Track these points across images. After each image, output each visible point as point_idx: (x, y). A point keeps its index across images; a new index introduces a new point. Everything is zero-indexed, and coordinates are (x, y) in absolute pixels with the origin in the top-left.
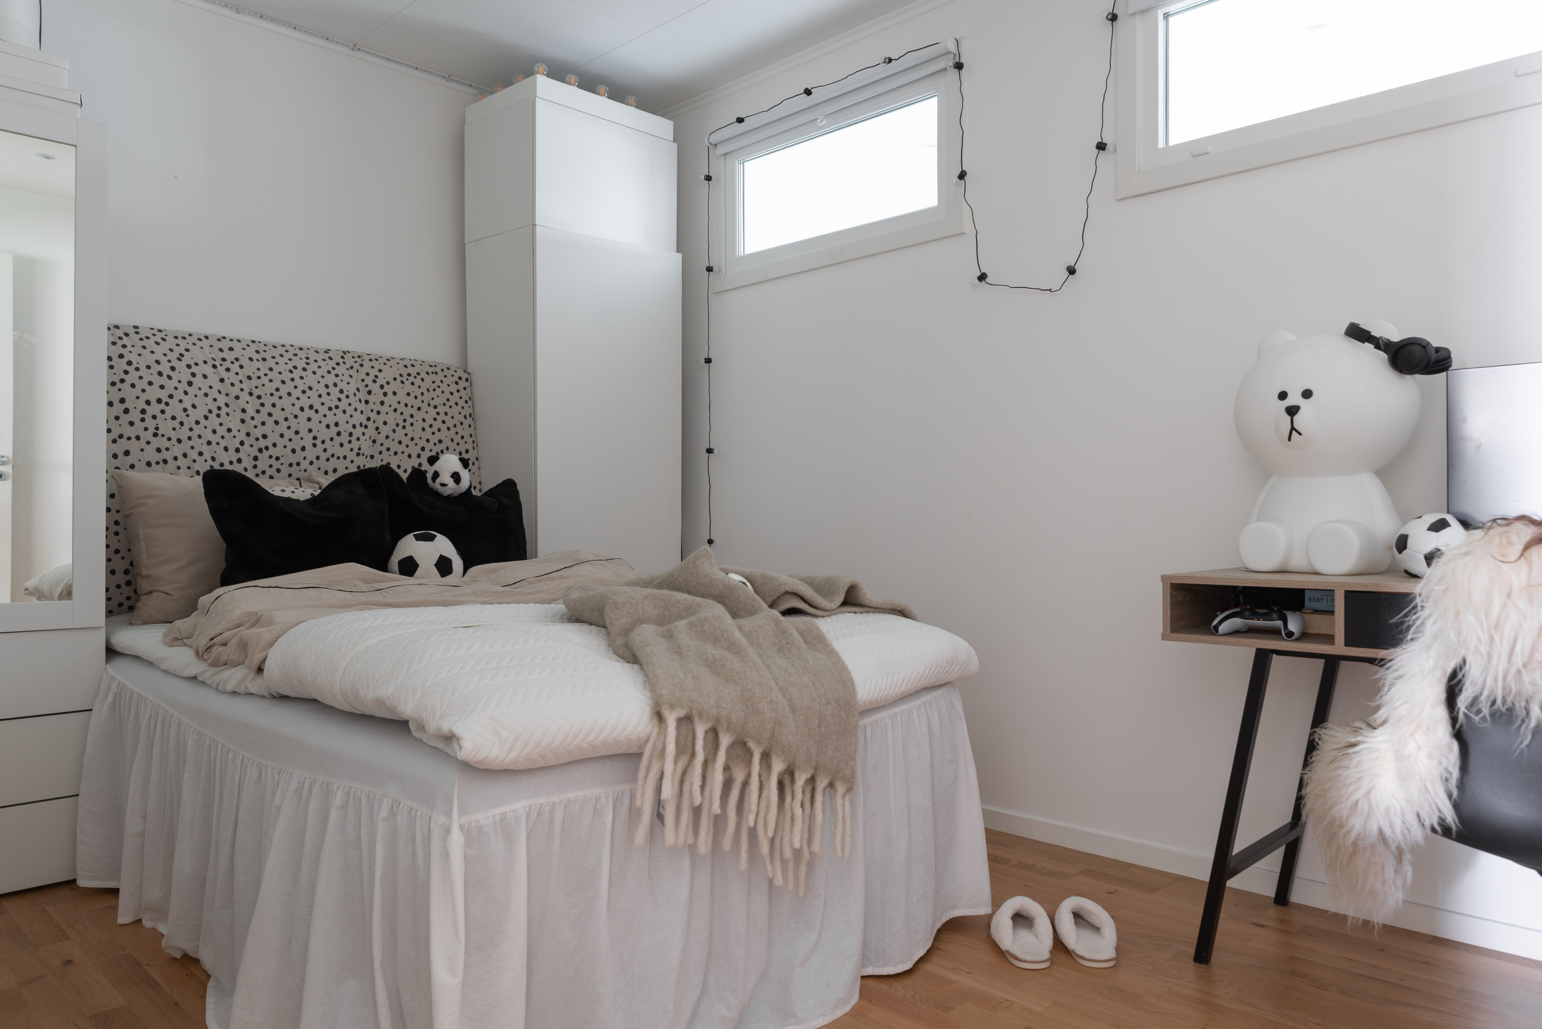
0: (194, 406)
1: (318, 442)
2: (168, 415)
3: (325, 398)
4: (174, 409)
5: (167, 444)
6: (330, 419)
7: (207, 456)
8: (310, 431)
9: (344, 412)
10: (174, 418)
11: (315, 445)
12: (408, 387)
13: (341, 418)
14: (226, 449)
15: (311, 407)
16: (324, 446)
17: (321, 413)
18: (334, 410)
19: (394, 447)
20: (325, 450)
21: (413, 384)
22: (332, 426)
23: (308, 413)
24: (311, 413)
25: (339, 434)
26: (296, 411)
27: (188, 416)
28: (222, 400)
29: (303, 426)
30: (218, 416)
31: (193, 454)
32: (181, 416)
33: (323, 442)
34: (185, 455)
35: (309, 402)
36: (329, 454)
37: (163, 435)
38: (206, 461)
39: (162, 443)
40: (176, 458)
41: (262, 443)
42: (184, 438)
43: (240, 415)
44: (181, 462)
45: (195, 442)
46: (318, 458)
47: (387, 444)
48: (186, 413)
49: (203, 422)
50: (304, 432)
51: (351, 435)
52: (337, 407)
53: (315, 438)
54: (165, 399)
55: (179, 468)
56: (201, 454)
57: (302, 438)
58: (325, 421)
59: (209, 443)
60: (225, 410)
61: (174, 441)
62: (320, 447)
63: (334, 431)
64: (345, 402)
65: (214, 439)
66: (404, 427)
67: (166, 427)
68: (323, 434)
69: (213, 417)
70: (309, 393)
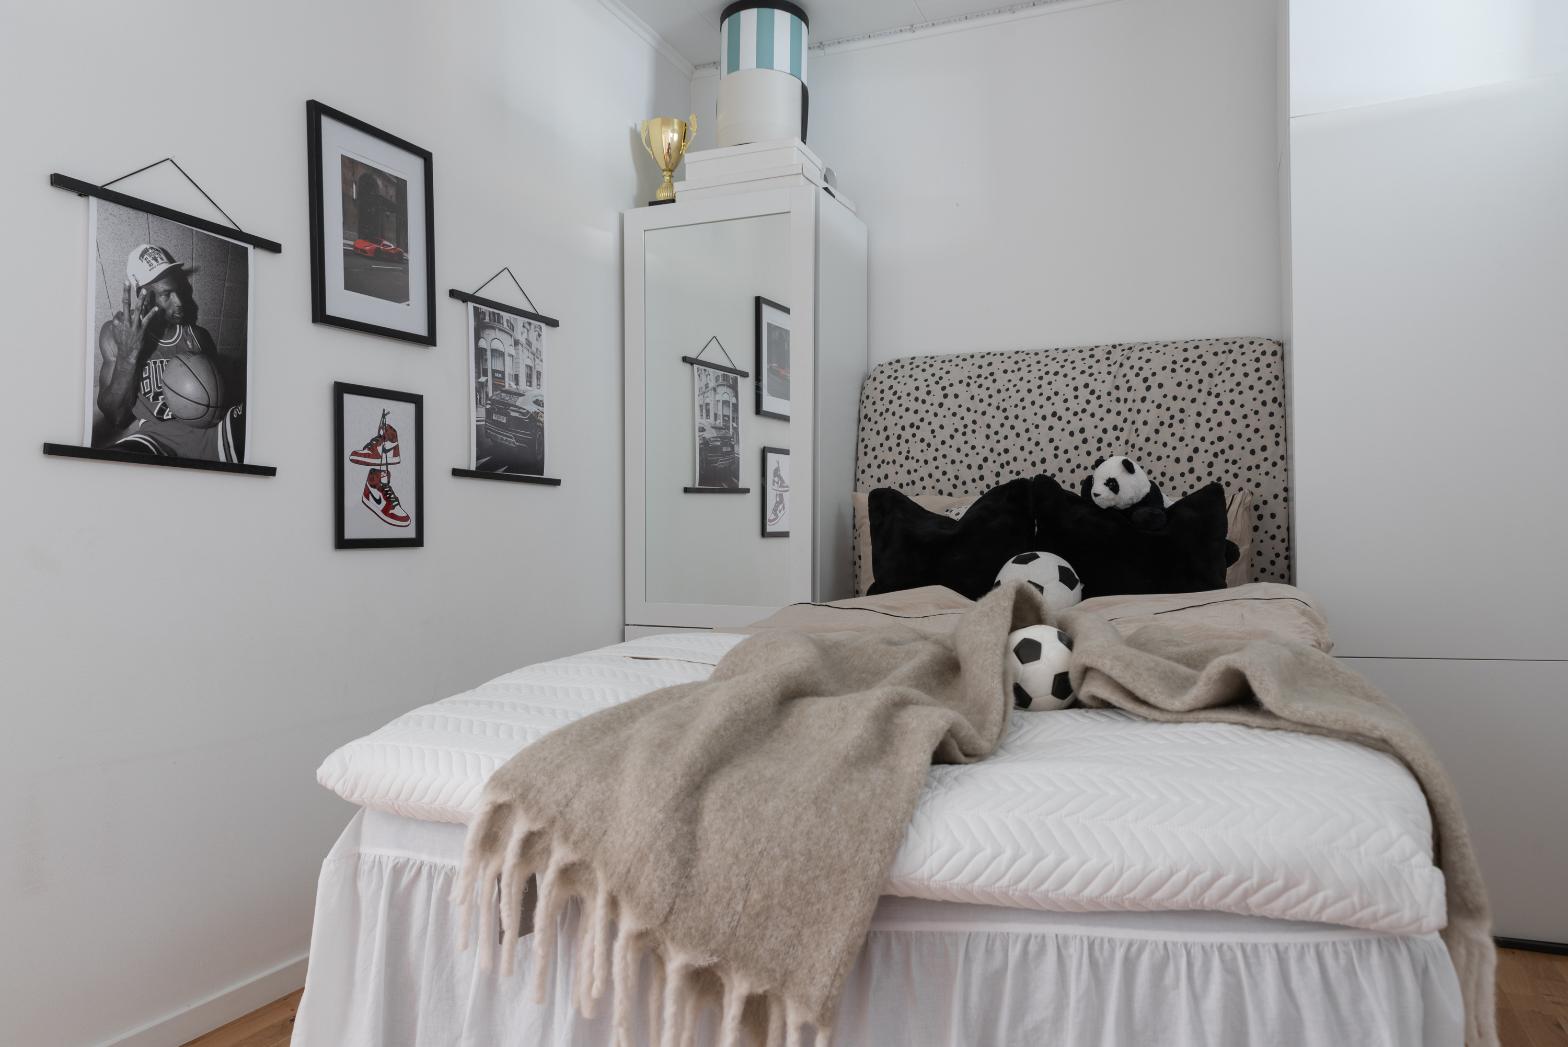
0: (942, 427)
1: (1060, 452)
2: (918, 438)
3: (1072, 404)
4: (924, 432)
5: (916, 466)
6: (1076, 425)
7: (951, 475)
8: (1051, 440)
9: (1093, 415)
10: (922, 440)
11: (1056, 456)
12: (1181, 375)
13: (1088, 423)
14: (969, 467)
15: (1054, 414)
16: (1067, 456)
17: (1064, 420)
18: (1080, 415)
19: (1157, 450)
20: (1069, 461)
21: (1188, 370)
22: (1077, 433)
23: (1051, 421)
24: (1053, 421)
25: (1085, 441)
26: (1038, 420)
27: (935, 437)
28: (969, 417)
29: (1043, 435)
30: (964, 434)
31: (937, 474)
32: (929, 438)
33: (1066, 452)
34: (930, 476)
35: (1053, 409)
36: (1073, 464)
37: (913, 458)
38: (949, 480)
39: (911, 465)
40: (922, 479)
41: (1004, 458)
42: (930, 459)
43: (985, 431)
44: (928, 482)
45: (941, 462)
46: (1061, 470)
47: (1150, 447)
48: (933, 435)
49: (949, 442)
50: (1044, 443)
51: (1100, 440)
52: (1084, 411)
53: (1056, 448)
54: (917, 423)
55: (924, 488)
56: (944, 473)
57: (1042, 450)
58: (1069, 428)
59: (953, 462)
60: (971, 427)
61: (922, 462)
62: (1063, 457)
63: (1079, 437)
64: (1095, 403)
65: (958, 457)
66: (1171, 426)
67: (916, 448)
68: (1066, 442)
69: (958, 436)
70: (1054, 399)
